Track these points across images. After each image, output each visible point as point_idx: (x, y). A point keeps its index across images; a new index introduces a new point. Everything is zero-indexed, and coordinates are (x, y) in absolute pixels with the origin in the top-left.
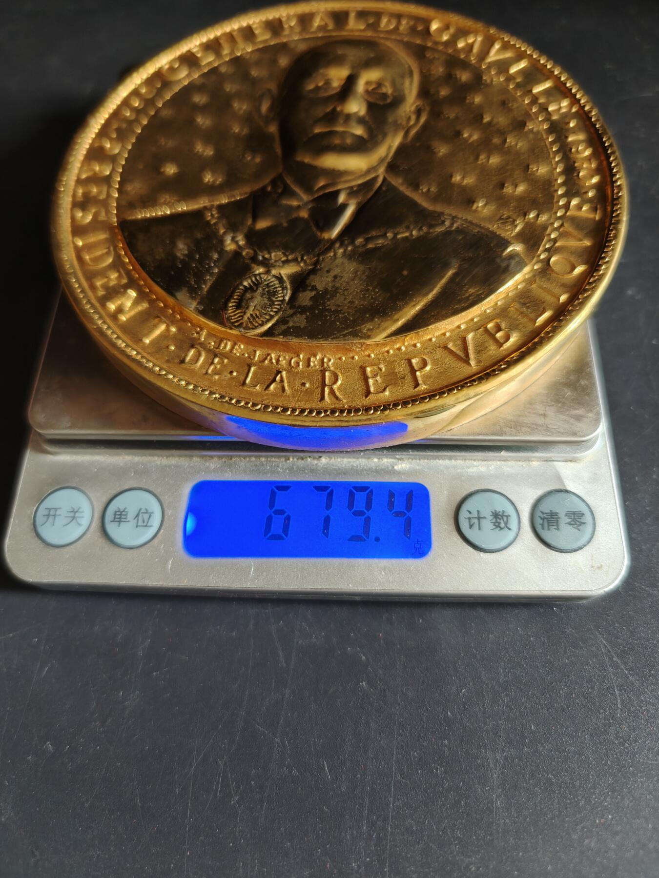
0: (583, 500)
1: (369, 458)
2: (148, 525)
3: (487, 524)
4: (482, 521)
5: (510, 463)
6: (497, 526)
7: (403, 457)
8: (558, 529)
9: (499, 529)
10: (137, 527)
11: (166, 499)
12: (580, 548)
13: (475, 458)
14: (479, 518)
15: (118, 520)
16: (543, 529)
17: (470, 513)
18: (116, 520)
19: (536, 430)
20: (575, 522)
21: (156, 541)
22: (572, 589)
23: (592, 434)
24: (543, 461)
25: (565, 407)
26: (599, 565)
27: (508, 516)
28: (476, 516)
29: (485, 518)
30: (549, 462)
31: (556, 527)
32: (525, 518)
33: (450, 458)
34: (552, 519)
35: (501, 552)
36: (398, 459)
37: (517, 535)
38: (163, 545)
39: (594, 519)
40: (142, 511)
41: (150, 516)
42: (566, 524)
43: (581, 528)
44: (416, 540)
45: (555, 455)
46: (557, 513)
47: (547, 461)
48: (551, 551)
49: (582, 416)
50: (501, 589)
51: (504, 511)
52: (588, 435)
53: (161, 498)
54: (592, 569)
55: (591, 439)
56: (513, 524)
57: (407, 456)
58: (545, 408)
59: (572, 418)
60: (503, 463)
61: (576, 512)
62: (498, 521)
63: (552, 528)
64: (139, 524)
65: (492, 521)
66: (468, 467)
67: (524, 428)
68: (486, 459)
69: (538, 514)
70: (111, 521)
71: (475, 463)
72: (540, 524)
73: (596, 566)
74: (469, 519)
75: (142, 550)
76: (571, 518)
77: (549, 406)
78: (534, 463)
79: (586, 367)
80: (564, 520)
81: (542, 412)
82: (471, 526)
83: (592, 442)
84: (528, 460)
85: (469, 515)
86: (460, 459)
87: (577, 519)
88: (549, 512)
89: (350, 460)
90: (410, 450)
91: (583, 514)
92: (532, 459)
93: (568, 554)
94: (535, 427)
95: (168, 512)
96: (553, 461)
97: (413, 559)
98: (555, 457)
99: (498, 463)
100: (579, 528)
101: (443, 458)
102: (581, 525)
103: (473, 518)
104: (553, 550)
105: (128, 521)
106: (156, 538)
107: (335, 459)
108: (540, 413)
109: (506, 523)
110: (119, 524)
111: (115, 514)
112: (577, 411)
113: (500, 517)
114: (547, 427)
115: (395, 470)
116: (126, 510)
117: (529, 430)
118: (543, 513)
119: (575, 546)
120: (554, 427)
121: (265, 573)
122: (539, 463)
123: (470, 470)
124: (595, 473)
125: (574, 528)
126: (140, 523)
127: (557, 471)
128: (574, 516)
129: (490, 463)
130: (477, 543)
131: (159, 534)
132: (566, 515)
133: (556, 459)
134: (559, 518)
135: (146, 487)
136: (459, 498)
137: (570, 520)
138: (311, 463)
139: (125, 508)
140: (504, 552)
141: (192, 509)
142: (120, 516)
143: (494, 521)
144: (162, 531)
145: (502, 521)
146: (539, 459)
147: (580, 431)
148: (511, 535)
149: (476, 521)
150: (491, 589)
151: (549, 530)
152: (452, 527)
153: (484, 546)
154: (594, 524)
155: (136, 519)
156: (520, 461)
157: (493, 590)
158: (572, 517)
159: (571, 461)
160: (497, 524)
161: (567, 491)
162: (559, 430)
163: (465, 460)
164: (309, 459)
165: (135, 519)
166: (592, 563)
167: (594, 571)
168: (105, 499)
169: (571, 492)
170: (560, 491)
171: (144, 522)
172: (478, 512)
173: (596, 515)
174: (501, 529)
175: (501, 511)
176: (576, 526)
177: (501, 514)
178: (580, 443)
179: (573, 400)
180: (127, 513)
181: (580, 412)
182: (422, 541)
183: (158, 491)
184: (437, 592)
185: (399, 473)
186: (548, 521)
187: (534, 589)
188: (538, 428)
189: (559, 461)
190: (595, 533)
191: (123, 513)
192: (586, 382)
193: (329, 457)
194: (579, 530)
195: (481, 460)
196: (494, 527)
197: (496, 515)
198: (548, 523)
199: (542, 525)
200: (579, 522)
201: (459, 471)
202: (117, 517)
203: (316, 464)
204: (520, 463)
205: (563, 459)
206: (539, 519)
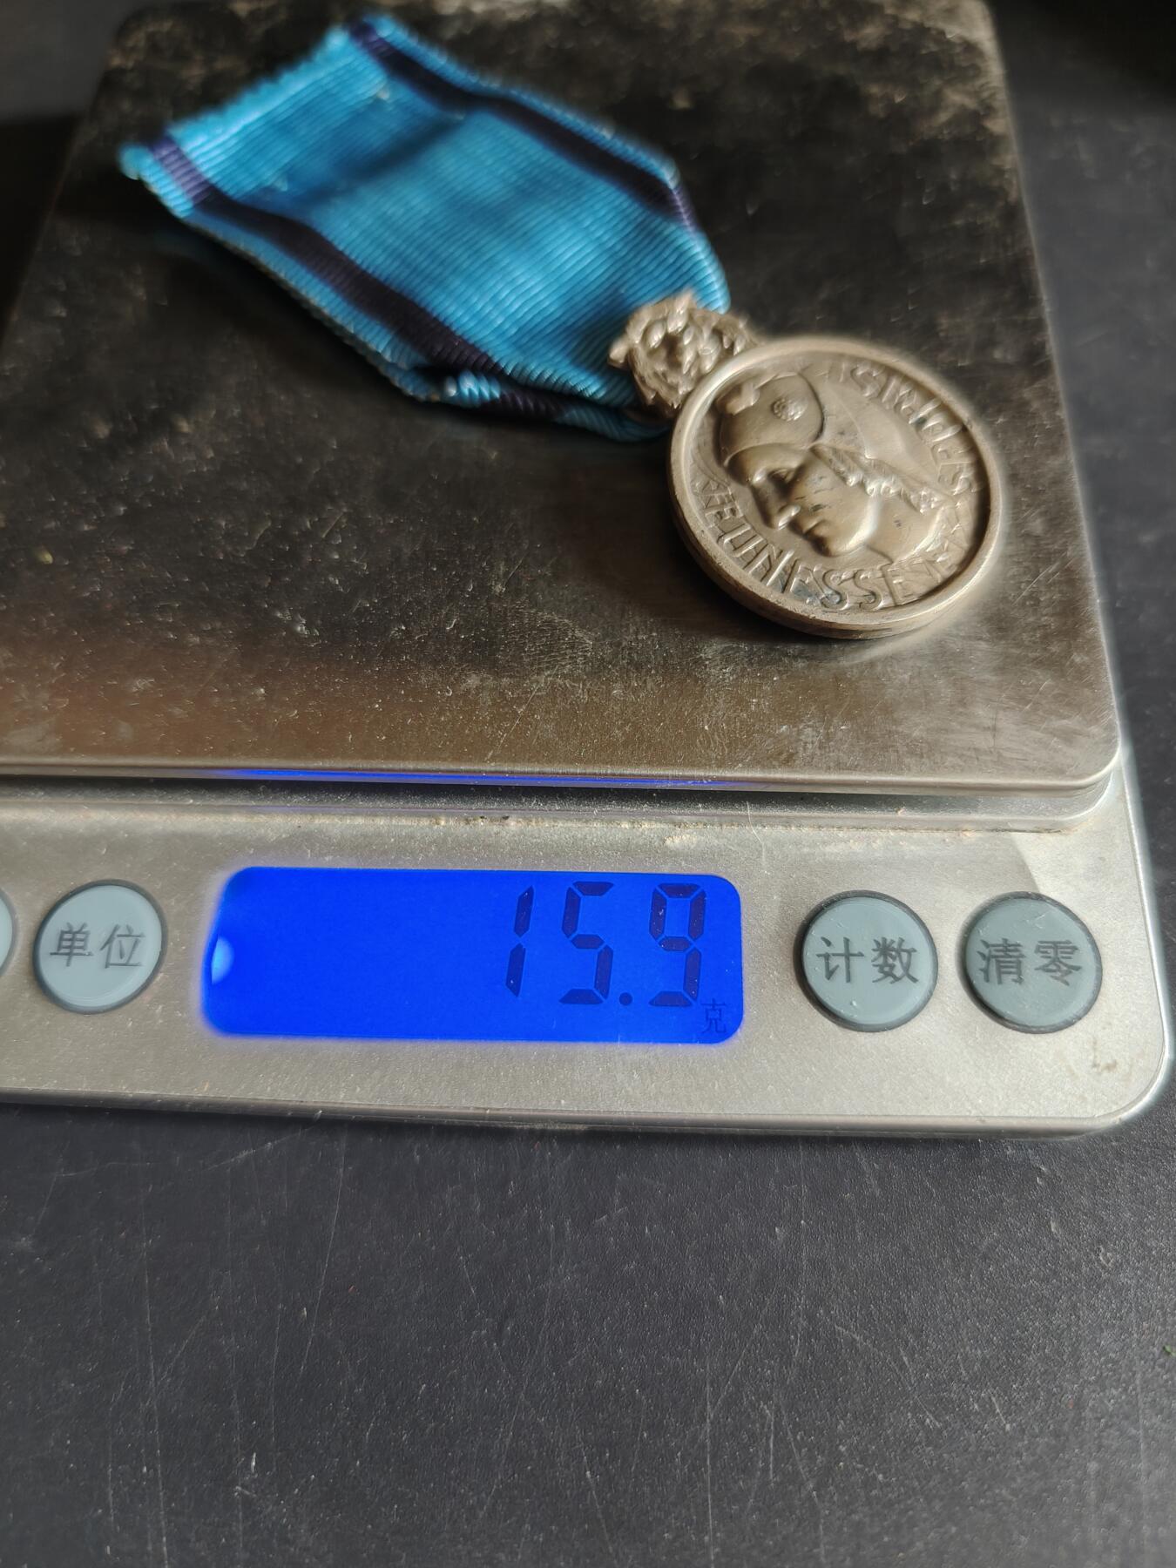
0: (1075, 918)
1: (610, 821)
2: (131, 962)
3: (865, 969)
4: (855, 961)
5: (916, 835)
6: (887, 972)
7: (685, 819)
8: (1020, 981)
9: (892, 979)
10: (107, 967)
11: (172, 905)
12: (1069, 1024)
13: (840, 823)
14: (848, 955)
15: (67, 951)
16: (987, 979)
17: (828, 943)
18: (62, 951)
19: (976, 763)
20: (1059, 967)
21: (146, 997)
22: (1049, 1115)
23: (1098, 771)
24: (988, 830)
25: (1041, 713)
26: (1110, 1061)
27: (910, 952)
28: (842, 950)
29: (861, 955)
30: (1003, 833)
31: (1015, 977)
32: (947, 956)
33: (787, 823)
34: (1006, 958)
35: (894, 1030)
36: (675, 824)
37: (930, 994)
38: (160, 1007)
39: (1098, 958)
40: (118, 933)
41: (136, 944)
42: (1037, 969)
43: (1068, 978)
44: (711, 1002)
45: (1015, 818)
46: (1019, 945)
47: (997, 830)
48: (1005, 1029)
49: (1075, 732)
50: (894, 1114)
51: (902, 941)
52: (1090, 775)
53: (162, 903)
54: (1095, 1070)
55: (1095, 783)
56: (922, 968)
57: (694, 818)
58: (997, 713)
59: (1055, 736)
60: (903, 833)
61: (1060, 943)
62: (890, 961)
63: (1008, 979)
64: (112, 961)
65: (875, 963)
66: (824, 843)
67: (950, 759)
68: (864, 825)
69: (976, 947)
70: (52, 954)
71: (841, 834)
72: (982, 970)
73: (1103, 1064)
74: (827, 957)
75: (118, 1016)
76: (1050, 957)
77: (1005, 709)
78: (968, 834)
79: (1085, 626)
80: (1032, 961)
81: (989, 723)
82: (830, 974)
83: (1096, 789)
84: (957, 828)
85: (825, 949)
86: (807, 825)
87: (1064, 960)
88: (1001, 942)
89: (569, 824)
90: (700, 805)
91: (1075, 948)
92: (966, 827)
93: (1043, 1035)
94: (974, 755)
95: (174, 933)
96: (1010, 830)
97: (703, 1046)
98: (1013, 821)
99: (892, 833)
100: (1065, 978)
101: (772, 822)
102: (1070, 972)
103: (834, 955)
104: (1010, 1028)
105: (90, 954)
106: (147, 991)
107: (537, 822)
108: (986, 726)
109: (907, 968)
110: (69, 960)
111: (61, 939)
112: (1065, 722)
113: (894, 953)
114: (1000, 755)
115: (666, 847)
116: (84, 930)
117: (961, 763)
118: (987, 945)
119: (1057, 1019)
120: (1014, 756)
121: (377, 1074)
122: (978, 835)
123: (829, 849)
124: (1100, 858)
125: (1056, 978)
126: (114, 959)
127: (1018, 853)
128: (1056, 953)
129: (873, 833)
130: (843, 1011)
131: (154, 983)
132: (1038, 950)
133: (1016, 826)
134: (1022, 956)
135: (129, 879)
136: (803, 913)
137: (1046, 961)
138: (484, 831)
139: (84, 926)
140: (902, 1029)
141: (224, 930)
142: (71, 944)
143: (881, 961)
144: (160, 976)
145: (897, 963)
146: (980, 826)
147: (1072, 766)
148: (917, 994)
149: (841, 962)
150: (873, 1113)
151: (1000, 982)
152: (791, 975)
153: (857, 1017)
154: (1100, 970)
155: (107, 948)
156: (937, 830)
157: (876, 1116)
158: (1052, 955)
159: (1048, 831)
160: (887, 969)
161: (1040, 898)
162: (1026, 763)
163: (820, 827)
164: (481, 823)
165: (102, 949)
166: (1095, 1057)
167: (1100, 1074)
168: (40, 906)
169: (1049, 898)
170: (1026, 896)
171: (122, 956)
172: (847, 941)
173: (1104, 951)
174: (897, 979)
175: (897, 940)
176: (1058, 974)
177: (895, 946)
178: (1072, 792)
179: (1055, 697)
180: (87, 937)
181: (1072, 723)
182: (724, 1004)
183: (155, 887)
184: (752, 1118)
185: (675, 855)
186: (998, 962)
187: (968, 1114)
188: (980, 757)
189: (1024, 831)
190: (1102, 989)
191: (79, 936)
192: (1086, 658)
193: (525, 819)
194: (1067, 983)
195: (854, 827)
196: (881, 975)
197: (884, 949)
198: (999, 968)
199: (986, 971)
200: (1066, 965)
201: (806, 850)
202: (65, 943)
203: (497, 834)
204: (938, 835)
205: (1030, 827)
206: (979, 958)
